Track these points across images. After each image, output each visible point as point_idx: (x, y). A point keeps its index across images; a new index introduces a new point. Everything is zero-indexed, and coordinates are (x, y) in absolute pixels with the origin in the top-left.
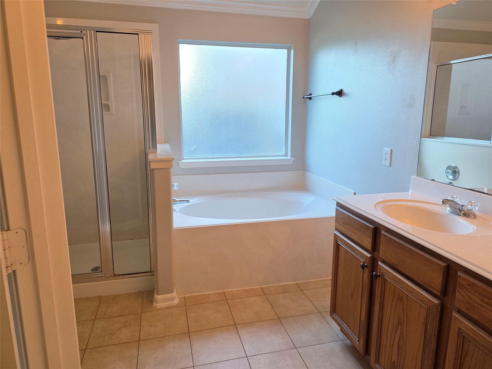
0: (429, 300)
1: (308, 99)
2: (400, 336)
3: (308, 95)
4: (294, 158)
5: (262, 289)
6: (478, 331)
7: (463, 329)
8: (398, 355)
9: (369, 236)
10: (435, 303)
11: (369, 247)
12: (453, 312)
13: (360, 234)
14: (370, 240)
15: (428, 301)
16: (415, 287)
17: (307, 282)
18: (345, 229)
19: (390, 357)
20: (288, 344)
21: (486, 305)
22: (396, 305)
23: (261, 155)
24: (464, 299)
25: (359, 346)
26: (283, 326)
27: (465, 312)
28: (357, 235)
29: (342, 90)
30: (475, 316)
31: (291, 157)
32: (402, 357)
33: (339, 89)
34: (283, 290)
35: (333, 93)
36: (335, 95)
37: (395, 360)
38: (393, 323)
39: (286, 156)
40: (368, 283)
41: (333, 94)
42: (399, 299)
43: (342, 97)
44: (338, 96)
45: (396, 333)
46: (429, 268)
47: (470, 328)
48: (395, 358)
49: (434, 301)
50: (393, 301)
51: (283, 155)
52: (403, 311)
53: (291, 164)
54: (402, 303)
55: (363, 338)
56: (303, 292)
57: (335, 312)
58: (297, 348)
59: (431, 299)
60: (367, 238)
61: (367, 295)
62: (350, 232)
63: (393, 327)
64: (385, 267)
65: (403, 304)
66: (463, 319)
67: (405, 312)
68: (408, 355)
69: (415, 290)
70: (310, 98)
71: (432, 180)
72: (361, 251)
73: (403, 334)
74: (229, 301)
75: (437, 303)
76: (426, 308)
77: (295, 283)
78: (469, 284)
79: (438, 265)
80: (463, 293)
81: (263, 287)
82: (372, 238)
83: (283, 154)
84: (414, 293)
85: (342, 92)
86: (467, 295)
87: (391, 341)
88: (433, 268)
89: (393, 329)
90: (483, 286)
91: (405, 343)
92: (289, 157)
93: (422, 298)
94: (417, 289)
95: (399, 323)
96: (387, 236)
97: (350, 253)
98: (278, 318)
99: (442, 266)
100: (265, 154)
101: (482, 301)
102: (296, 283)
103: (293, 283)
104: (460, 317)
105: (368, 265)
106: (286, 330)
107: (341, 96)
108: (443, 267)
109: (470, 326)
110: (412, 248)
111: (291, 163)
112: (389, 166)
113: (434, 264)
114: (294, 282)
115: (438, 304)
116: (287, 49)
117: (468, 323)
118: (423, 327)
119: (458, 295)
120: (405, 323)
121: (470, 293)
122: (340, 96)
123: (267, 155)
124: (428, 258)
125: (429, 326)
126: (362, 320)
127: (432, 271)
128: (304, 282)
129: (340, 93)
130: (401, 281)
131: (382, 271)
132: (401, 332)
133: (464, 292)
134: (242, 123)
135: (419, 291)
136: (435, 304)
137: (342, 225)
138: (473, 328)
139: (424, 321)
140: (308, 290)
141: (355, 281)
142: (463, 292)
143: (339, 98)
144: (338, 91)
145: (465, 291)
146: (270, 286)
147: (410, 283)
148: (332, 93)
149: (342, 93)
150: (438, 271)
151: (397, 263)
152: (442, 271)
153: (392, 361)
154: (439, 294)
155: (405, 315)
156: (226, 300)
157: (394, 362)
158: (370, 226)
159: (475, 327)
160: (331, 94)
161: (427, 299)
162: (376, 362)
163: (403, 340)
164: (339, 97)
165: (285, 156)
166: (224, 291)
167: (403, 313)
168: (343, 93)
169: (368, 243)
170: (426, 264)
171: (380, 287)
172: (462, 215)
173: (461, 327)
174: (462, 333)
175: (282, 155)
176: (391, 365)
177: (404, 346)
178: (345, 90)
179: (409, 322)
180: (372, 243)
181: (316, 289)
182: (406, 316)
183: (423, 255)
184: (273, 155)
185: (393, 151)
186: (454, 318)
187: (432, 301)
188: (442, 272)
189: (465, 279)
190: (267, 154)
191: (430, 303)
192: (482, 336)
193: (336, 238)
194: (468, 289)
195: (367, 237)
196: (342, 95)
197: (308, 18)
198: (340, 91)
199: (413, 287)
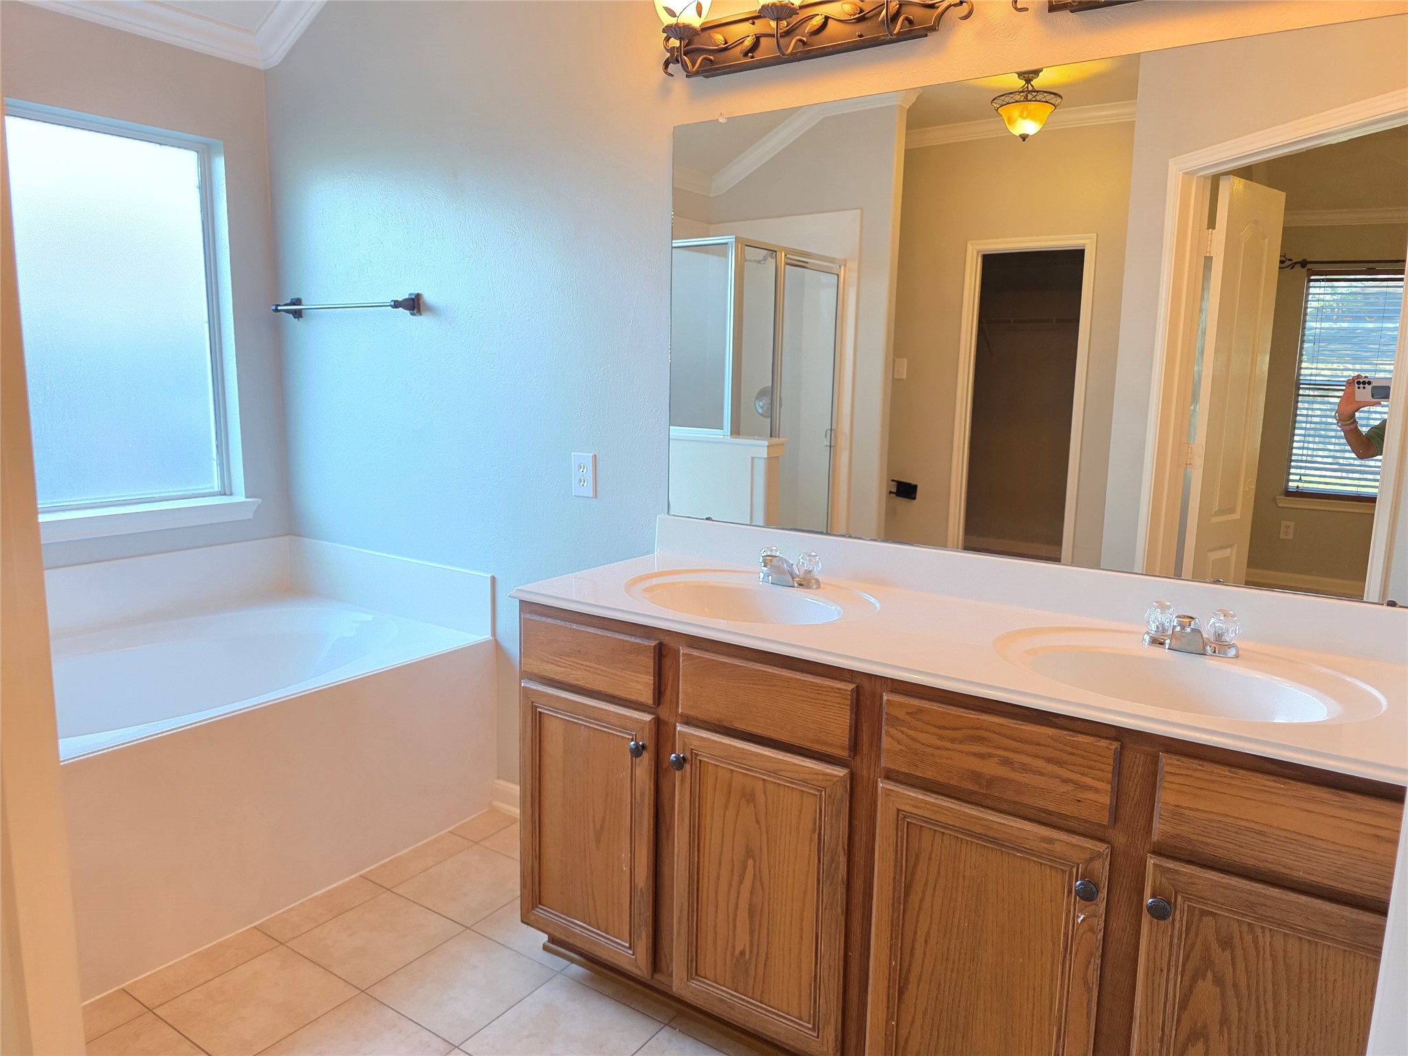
0: (825, 774)
1: (291, 315)
2: (753, 884)
3: (289, 302)
4: (259, 500)
5: (258, 929)
6: (938, 802)
7: (907, 808)
8: (752, 933)
9: (643, 668)
10: (840, 777)
11: (647, 697)
12: (879, 783)
13: (614, 671)
14: (649, 677)
15: (821, 777)
16: (785, 756)
17: (391, 861)
18: (560, 668)
19: (730, 945)
20: (429, 1046)
21: (949, 745)
22: (737, 816)
23: (134, 495)
24: (902, 745)
25: (636, 960)
26: (385, 1005)
27: (907, 772)
28: (604, 676)
29: (418, 296)
30: (930, 774)
31: (246, 497)
32: (764, 931)
33: (408, 294)
34: (331, 911)
35: (395, 301)
36: (401, 309)
37: (745, 946)
38: (733, 861)
39: (225, 494)
40: (650, 789)
41: (396, 304)
42: (744, 799)
43: (421, 315)
44: (408, 312)
45: (741, 882)
46: (815, 703)
47: (922, 801)
48: (742, 941)
49: (835, 773)
50: (726, 808)
51: (214, 492)
52: (758, 822)
53: (249, 520)
54: (752, 805)
55: (644, 935)
56: (396, 893)
57: (540, 904)
58: (457, 1045)
59: (829, 771)
60: (638, 675)
61: (649, 820)
62: (579, 673)
63: (732, 870)
64: (697, 733)
65: (755, 806)
66: (904, 788)
67: (763, 822)
68: (779, 921)
69: (787, 763)
70: (298, 314)
71: (708, 519)
72: (623, 712)
73: (761, 878)
74: (161, 1012)
75: (842, 774)
76: (815, 795)
77: (356, 878)
78: (910, 713)
79: (837, 691)
80: (899, 735)
81: (261, 924)
82: (652, 673)
83: (213, 487)
84: (785, 771)
85: (421, 302)
86: (908, 736)
87: (730, 908)
88: (825, 701)
89: (732, 875)
90: (939, 709)
91: (770, 894)
92: (240, 497)
93: (807, 777)
94: (790, 760)
95: (749, 853)
96: (698, 657)
97: (583, 727)
98: (358, 992)
99: (848, 690)
100: (152, 494)
101: (941, 738)
102: (360, 876)
103: (352, 880)
104: (896, 786)
105: (647, 743)
106: (402, 1015)
107: (417, 312)
108: (849, 693)
109: (920, 796)
110: (770, 670)
111: (251, 517)
112: (592, 496)
113: (827, 691)
114: (354, 876)
115: (844, 775)
116: (197, 152)
117: (916, 792)
118: (811, 840)
119: (886, 742)
120: (765, 849)
121: (915, 729)
122: (415, 311)
123: (157, 496)
124: (812, 682)
125: (828, 832)
126: (639, 889)
127: (824, 708)
128: (383, 865)
129: (414, 304)
130: (748, 752)
131: (691, 745)
132: (755, 875)
133: (901, 731)
134: (51, 388)
135: (796, 761)
136: (837, 779)
137: (549, 659)
138: (928, 799)
139: (815, 823)
140: (405, 881)
141: (607, 795)
142: (900, 733)
143: (412, 317)
144: (407, 297)
145: (902, 729)
146: (283, 913)
147: (770, 751)
148: (393, 303)
149: (419, 305)
150: (839, 703)
151: (731, 714)
152: (849, 702)
153: (737, 952)
154: (844, 754)
155: (764, 829)
156: (147, 1012)
157: (742, 953)
158: (646, 643)
159: (929, 796)
160: (389, 304)
161: (817, 773)
162: (691, 975)
163: (763, 888)
164: (411, 314)
165: (221, 495)
166: (121, 986)
167: (758, 827)
168: (425, 304)
169: (641, 688)
170: (809, 697)
171: (687, 785)
172: (796, 585)
173: (902, 807)
174: (905, 817)
175: (212, 490)
176: (735, 964)
177: (766, 905)
178: (429, 297)
179: (776, 842)
180: (654, 684)
181: (426, 870)
182: (767, 832)
183: (799, 679)
184: (180, 493)
185: (598, 458)
186: (886, 794)
187: (830, 775)
188: (848, 705)
189: (901, 705)
190: (157, 493)
191: (827, 781)
192: (948, 809)
193: (533, 700)
194: (909, 723)
195: (638, 672)
196: (421, 308)
197: (261, 66)
198: (413, 299)
199: (781, 758)
